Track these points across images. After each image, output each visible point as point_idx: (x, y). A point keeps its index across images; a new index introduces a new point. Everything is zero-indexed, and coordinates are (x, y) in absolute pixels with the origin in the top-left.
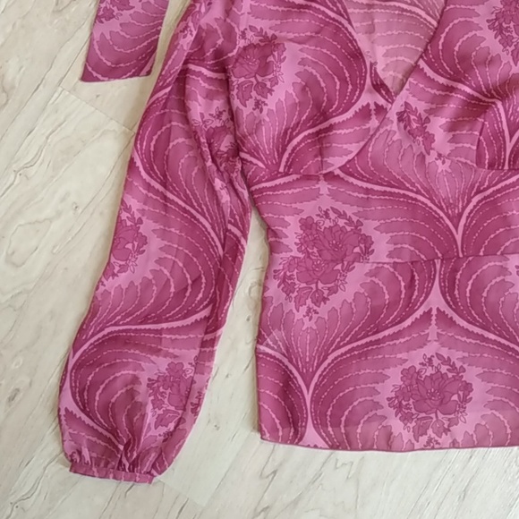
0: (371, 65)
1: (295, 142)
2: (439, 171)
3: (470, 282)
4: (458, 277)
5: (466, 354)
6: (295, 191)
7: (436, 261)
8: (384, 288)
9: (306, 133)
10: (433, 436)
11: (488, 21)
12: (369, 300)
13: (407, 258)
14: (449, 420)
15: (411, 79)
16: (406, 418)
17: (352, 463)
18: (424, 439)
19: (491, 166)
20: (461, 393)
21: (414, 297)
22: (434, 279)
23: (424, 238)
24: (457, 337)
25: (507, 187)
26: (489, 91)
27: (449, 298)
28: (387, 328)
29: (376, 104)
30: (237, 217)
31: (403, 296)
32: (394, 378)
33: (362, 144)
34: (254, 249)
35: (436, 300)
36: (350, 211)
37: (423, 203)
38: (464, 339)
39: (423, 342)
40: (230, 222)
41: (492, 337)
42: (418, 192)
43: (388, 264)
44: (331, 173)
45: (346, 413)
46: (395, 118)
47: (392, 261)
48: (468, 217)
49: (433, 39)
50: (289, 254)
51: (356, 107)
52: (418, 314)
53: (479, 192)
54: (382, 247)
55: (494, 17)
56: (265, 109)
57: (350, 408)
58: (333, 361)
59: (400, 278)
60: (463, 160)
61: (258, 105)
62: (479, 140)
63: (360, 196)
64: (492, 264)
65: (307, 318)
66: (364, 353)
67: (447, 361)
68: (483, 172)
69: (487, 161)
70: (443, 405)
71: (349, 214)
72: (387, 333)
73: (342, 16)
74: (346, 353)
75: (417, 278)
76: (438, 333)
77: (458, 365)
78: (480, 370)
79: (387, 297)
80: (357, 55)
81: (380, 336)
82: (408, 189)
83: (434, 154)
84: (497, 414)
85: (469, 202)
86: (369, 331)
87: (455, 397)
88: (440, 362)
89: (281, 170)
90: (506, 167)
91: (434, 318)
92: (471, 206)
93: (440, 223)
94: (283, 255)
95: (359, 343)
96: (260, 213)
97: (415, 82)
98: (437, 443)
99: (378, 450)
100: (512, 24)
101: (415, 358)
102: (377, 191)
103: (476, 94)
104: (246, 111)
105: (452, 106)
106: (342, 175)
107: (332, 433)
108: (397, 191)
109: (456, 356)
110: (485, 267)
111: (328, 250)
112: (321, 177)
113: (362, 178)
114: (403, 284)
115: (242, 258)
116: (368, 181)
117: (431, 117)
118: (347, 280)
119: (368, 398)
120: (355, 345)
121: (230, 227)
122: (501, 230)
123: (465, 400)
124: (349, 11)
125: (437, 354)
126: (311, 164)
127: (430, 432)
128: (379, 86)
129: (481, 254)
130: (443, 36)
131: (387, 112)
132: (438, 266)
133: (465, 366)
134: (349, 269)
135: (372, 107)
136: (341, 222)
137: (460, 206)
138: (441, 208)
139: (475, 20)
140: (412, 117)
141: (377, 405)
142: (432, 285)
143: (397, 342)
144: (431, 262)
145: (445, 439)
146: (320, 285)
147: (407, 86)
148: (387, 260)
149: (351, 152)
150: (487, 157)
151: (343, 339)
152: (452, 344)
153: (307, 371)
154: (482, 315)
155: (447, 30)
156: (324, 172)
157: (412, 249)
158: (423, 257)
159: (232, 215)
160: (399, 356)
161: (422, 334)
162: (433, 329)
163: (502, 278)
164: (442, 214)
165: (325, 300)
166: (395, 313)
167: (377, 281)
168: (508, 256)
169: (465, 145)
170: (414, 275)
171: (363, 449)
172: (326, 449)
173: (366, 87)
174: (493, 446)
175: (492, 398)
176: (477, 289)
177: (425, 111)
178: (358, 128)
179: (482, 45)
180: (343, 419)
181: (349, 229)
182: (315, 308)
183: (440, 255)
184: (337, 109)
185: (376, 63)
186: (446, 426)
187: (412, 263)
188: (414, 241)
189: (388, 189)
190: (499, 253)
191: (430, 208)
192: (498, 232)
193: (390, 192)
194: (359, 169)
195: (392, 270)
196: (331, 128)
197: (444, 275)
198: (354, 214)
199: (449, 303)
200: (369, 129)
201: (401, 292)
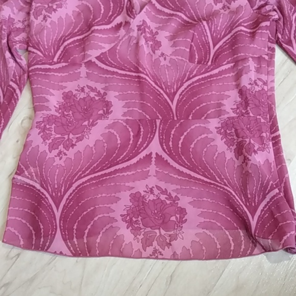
1: (66, 43)
2: (161, 64)
3: (182, 138)
5: (179, 187)
6: (63, 75)
7: (157, 120)
8: (118, 136)
9: (75, 38)
12: (105, 145)
13: (137, 118)
15: (147, 7)
19: (199, 62)
20: (178, 216)
21: (139, 143)
22: (155, 133)
23: (149, 105)
24: (170, 175)
25: (211, 76)
27: (165, 147)
28: (118, 164)
30: (17, 77)
31: (131, 142)
33: (113, 45)
34: (24, 101)
35: (155, 147)
36: (100, 87)
38: (175, 176)
39: (146, 176)
40: (12, 80)
43: (122, 120)
44: (90, 61)
46: (136, 29)
47: (125, 118)
48: (180, 95)
51: (113, 24)
52: (142, 155)
53: (189, 79)
54: (118, 110)
56: (49, 20)
58: (77, 188)
59: (130, 130)
60: (180, 58)
61: (45, 18)
62: (191, 45)
63: (108, 76)
64: (198, 125)
65: (58, 158)
66: (100, 181)
67: (164, 192)
68: (192, 65)
69: (196, 60)
71: (99, 89)
72: (117, 167)
74: (86, 182)
75: (142, 130)
76: (156, 170)
77: (174, 195)
79: (119, 142)
81: (112, 169)
86: (104, 167)
87: (173, 218)
88: (159, 192)
89: (55, 60)
90: (210, 63)
91: (153, 160)
92: (182, 88)
93: (160, 97)
94: (44, 112)
95: (96, 175)
97: (150, 10)
101: (140, 187)
102: (121, 74)
104: (36, 22)
105: (173, 24)
106: (97, 62)
108: (134, 74)
109: (171, 188)
110: (193, 127)
111: (80, 112)
112: (83, 65)
113: (111, 65)
114: (132, 134)
115: (16, 103)
116: (115, 67)
117: (159, 31)
120: (93, 176)
121: (11, 83)
122: (204, 104)
123: (182, 221)
125: (156, 186)
126: (77, 56)
129: (190, 118)
131: (130, 24)
132: (158, 124)
133: (179, 196)
134: (93, 125)
136: (92, 94)
137: (175, 87)
138: (162, 88)
140: (147, 30)
142: (154, 136)
144: (153, 122)
146: (71, 136)
147: (144, 10)
148: (122, 118)
149: (104, 48)
150: (197, 57)
151: (84, 172)
152: (169, 180)
154: (189, 160)
156: (86, 61)
157: (141, 111)
158: (148, 117)
159: (14, 76)
160: (127, 184)
161: (145, 170)
162: (153, 168)
163: (205, 135)
164: (162, 92)
165: (73, 145)
166: (125, 154)
167: (112, 131)
168: (208, 120)
169: (182, 48)
175: (203, 219)
176: (188, 140)
177: (156, 28)
178: (111, 36)
180: (87, 231)
182: (65, 151)
183: (160, 117)
187: (139, 120)
188: (143, 106)
189: (128, 73)
190: (203, 118)
191: (154, 87)
192: (201, 105)
193: (129, 75)
194: (109, 59)
195: (125, 124)
197: (163, 129)
198: (102, 89)
199: (164, 150)
200: (119, 36)
201: (130, 139)
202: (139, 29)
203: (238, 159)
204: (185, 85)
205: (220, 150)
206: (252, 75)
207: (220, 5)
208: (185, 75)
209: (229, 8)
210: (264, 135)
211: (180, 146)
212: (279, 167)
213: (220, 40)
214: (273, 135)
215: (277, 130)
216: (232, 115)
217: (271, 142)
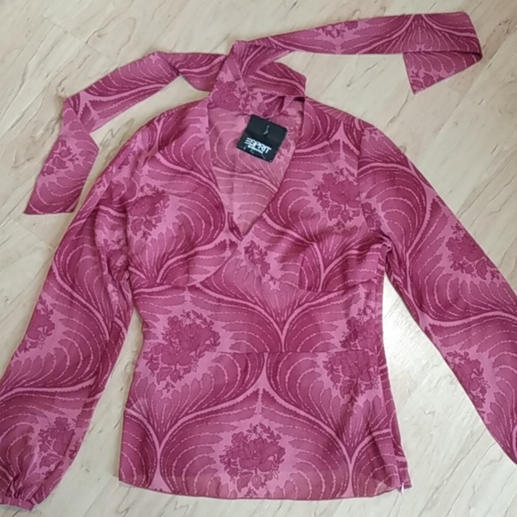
0: (229, 214)
1: (170, 262)
2: (271, 289)
3: (289, 371)
4: (280, 366)
5: (282, 426)
6: (167, 297)
7: (265, 354)
8: (225, 371)
9: (179, 257)
10: (252, 487)
11: (313, 190)
12: (213, 380)
13: (244, 351)
14: (265, 476)
15: (256, 225)
16: (233, 473)
17: (188, 506)
18: (245, 490)
19: (309, 289)
20: (276, 455)
21: (246, 379)
22: (262, 368)
23: (258, 337)
24: (276, 412)
25: (320, 304)
26: (311, 236)
27: (272, 382)
28: (224, 401)
29: (230, 240)
30: (122, 313)
31: (239, 378)
32: (227, 440)
33: (218, 267)
34: (132, 337)
35: (263, 383)
36: (206, 314)
37: (259, 312)
38: (281, 414)
39: (251, 414)
40: (116, 316)
41: (302, 413)
42: (256, 304)
43: (230, 353)
44: (194, 286)
45: (188, 466)
46: (243, 251)
47: (233, 352)
48: (291, 323)
49: (274, 200)
50: (156, 341)
51: (216, 242)
52: (248, 393)
53: (299, 306)
54: (226, 342)
55: (317, 187)
56: (150, 238)
57: (191, 462)
58: (182, 424)
59: (238, 365)
60: (290, 283)
61: (145, 235)
62: (301, 270)
63: (214, 303)
64: (305, 358)
65: (166, 390)
66: (205, 419)
67: (267, 430)
68: (302, 292)
69: (306, 285)
70: (262, 464)
71: (205, 316)
72: (224, 405)
73: (211, 180)
74: (192, 419)
75: (250, 365)
76: (262, 408)
77: (276, 433)
78: (292, 439)
79: (226, 378)
80: (220, 207)
81: (219, 407)
82: (248, 301)
83: (267, 277)
84: (302, 473)
85: (292, 312)
86: (211, 404)
87: (271, 458)
88: (262, 430)
89: (158, 281)
90: (320, 290)
91: (260, 396)
92: (293, 316)
93: (270, 326)
94: (151, 341)
95: (203, 412)
96: (138, 310)
97: (259, 227)
98: (255, 494)
99: (209, 496)
100: (329, 193)
101: (243, 426)
102: (226, 301)
103: (302, 238)
104: (136, 239)
105: (283, 245)
106: (201, 287)
107: (175, 480)
108: (240, 301)
109: (275, 426)
110: (300, 361)
112: (187, 289)
113: (216, 291)
114: (239, 369)
115: (122, 342)
116: (220, 293)
117: (268, 252)
118: (198, 364)
119: (205, 455)
120: (199, 413)
121: (116, 319)
122: (314, 334)
123: (279, 461)
124: (218, 178)
125: (260, 424)
126: (180, 278)
127: (250, 484)
128: (234, 228)
129: (298, 350)
130: (281, 198)
131: (237, 246)
132: (266, 357)
133: (281, 434)
134: (200, 356)
135: (228, 242)
136: (198, 322)
137: (285, 315)
138: (272, 316)
139: (304, 189)
140: (255, 251)
141: (211, 461)
142: (261, 371)
143: (231, 413)
144: (261, 355)
145: (262, 491)
146: (178, 367)
147: (253, 229)
148: (229, 351)
149: (209, 272)
150: (307, 282)
151: (191, 408)
152: (272, 417)
153: (161, 431)
154: (296, 396)
155: (284, 194)
156: (189, 285)
157: (248, 344)
158: (255, 350)
159: (119, 311)
160: (232, 424)
161: (251, 408)
162: (259, 405)
163: (312, 369)
164: (272, 320)
165: (180, 377)
166: (232, 391)
167: (220, 365)
168: (317, 354)
169: (291, 272)
170: (248, 363)
171: (198, 495)
172: (169, 493)
173: (225, 229)
174: (298, 499)
175: (299, 460)
176: (294, 377)
177: (265, 248)
178: (216, 256)
179: (308, 206)
180: (185, 470)
181: (203, 326)
182: (173, 383)
183: (268, 350)
184: (201, 241)
185: (232, 213)
186: (263, 481)
187: (247, 354)
188: (250, 339)
189: (235, 300)
190: (311, 351)
191: (264, 315)
192: (311, 336)
193: (236, 302)
194: (214, 284)
195: (232, 358)
196: (196, 254)
197: (270, 364)
198: (209, 316)
199: (272, 386)
200: (224, 258)
201: (237, 375)
202: (246, 252)
203: (343, 397)
204: (296, 313)
205: (326, 387)
206: (361, 304)
207: (335, 221)
208: (295, 301)
209: (344, 226)
210: (372, 370)
211: (287, 380)
212: (388, 401)
213: (332, 261)
214: (380, 368)
215: (385, 362)
216: (341, 349)
217: (379, 376)
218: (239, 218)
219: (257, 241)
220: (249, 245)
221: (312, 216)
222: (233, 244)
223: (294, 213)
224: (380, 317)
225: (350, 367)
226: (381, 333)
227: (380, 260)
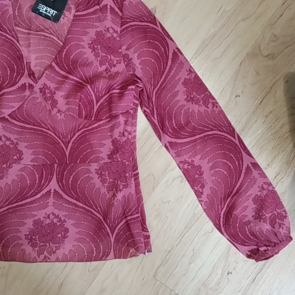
0: (27, 63)
2: (59, 119)
3: (72, 177)
4: (65, 173)
5: (67, 213)
7: (55, 165)
8: (27, 177)
10: (47, 255)
11: (88, 44)
12: (19, 183)
13: (40, 163)
14: (56, 247)
15: (47, 72)
16: (34, 246)
17: (5, 267)
18: (42, 257)
19: (86, 118)
20: (63, 233)
21: (42, 183)
22: (53, 174)
23: (50, 153)
24: (63, 204)
25: (94, 128)
26: (87, 80)
27: (60, 184)
28: (27, 198)
29: (29, 83)
31: (37, 182)
32: (29, 223)
33: (21, 103)
35: (54, 185)
36: (13, 137)
37: (50, 135)
38: (67, 205)
39: (46, 206)
41: (81, 205)
42: (48, 129)
43: (30, 165)
44: (4, 117)
45: (3, 242)
46: (38, 91)
47: (32, 164)
48: (73, 143)
49: (60, 52)
51: (19, 84)
52: (44, 192)
53: (79, 130)
54: (28, 157)
55: (91, 42)
57: (6, 239)
59: (36, 173)
60: (72, 114)
62: (79, 105)
63: (18, 130)
64: (83, 167)
66: (14, 210)
67: (57, 217)
68: (81, 120)
69: (84, 115)
70: (53, 239)
71: (12, 139)
72: (27, 201)
73: (14, 38)
74: (6, 210)
75: (44, 173)
76: (53, 202)
77: (63, 218)
78: (73, 222)
79: (28, 182)
80: (21, 58)
81: (23, 202)
82: (43, 127)
83: (55, 110)
84: (80, 244)
85: (74, 135)
86: (18, 200)
87: (60, 235)
88: (53, 217)
90: (93, 119)
91: (52, 194)
92: (75, 138)
93: (58, 145)
95: (13, 205)
97: (49, 73)
98: (49, 259)
99: (18, 261)
100: (99, 47)
101: (41, 214)
102: (28, 128)
103: (80, 81)
105: (67, 86)
106: (9, 118)
108: (37, 128)
109: (62, 214)
110: (79, 169)
111: (0, 157)
113: (19, 121)
114: (37, 176)
116: (23, 122)
117: (56, 92)
118: (8, 173)
119: (15, 234)
120: (10, 206)
122: (89, 150)
123: (65, 237)
124: (19, 35)
125: (52, 213)
127: (45, 253)
128: (31, 74)
129: (78, 162)
130: (65, 50)
131: (34, 88)
132: (56, 168)
133: (66, 219)
134: (10, 167)
135: (27, 85)
136: (8, 143)
137: (69, 137)
138: (60, 138)
139: (82, 43)
140: (47, 91)
141: (19, 238)
142: (53, 176)
143: (32, 206)
144: (52, 165)
145: (53, 257)
147: (45, 75)
148: (30, 163)
149: (14, 107)
150: (84, 113)
151: (4, 203)
152: (60, 208)
154: (76, 193)
155: (67, 48)
157: (43, 158)
158: (48, 162)
160: (33, 213)
161: (46, 202)
162: (51, 200)
163: (88, 175)
164: (60, 141)
166: (32, 191)
167: (24, 173)
168: (91, 164)
169: (72, 106)
170: (44, 171)
171: (11, 260)
173: (25, 74)
174: (77, 261)
175: (78, 236)
176: (75, 180)
177: (54, 88)
178: (19, 95)
179: (85, 56)
180: (1, 244)
181: (11, 146)
183: (57, 162)
184: (7, 85)
185: (30, 63)
186: (54, 250)
187: (43, 165)
188: (46, 155)
189: (33, 127)
190: (87, 162)
191: (54, 138)
192: (87, 151)
193: (34, 129)
194: (19, 116)
195: (32, 168)
196: (3, 94)
197: (59, 172)
198: (15, 139)
199: (60, 186)
200: (25, 96)
201: (36, 180)
202: (41, 92)
203: (109, 193)
204: (77, 135)
205: (97, 187)
206: (121, 129)
207: (104, 67)
208: (76, 127)
209: (110, 71)
210: (127, 175)
211: (70, 183)
212: (138, 196)
213: (102, 97)
214: (134, 173)
215: (137, 169)
216: (107, 160)
217: (133, 179)
218: (34, 66)
219: (49, 84)
220: (42, 87)
221: (87, 64)
222: (31, 86)
223: (75, 62)
224: (135, 137)
225: (113, 173)
226: (135, 149)
227: (134, 96)
